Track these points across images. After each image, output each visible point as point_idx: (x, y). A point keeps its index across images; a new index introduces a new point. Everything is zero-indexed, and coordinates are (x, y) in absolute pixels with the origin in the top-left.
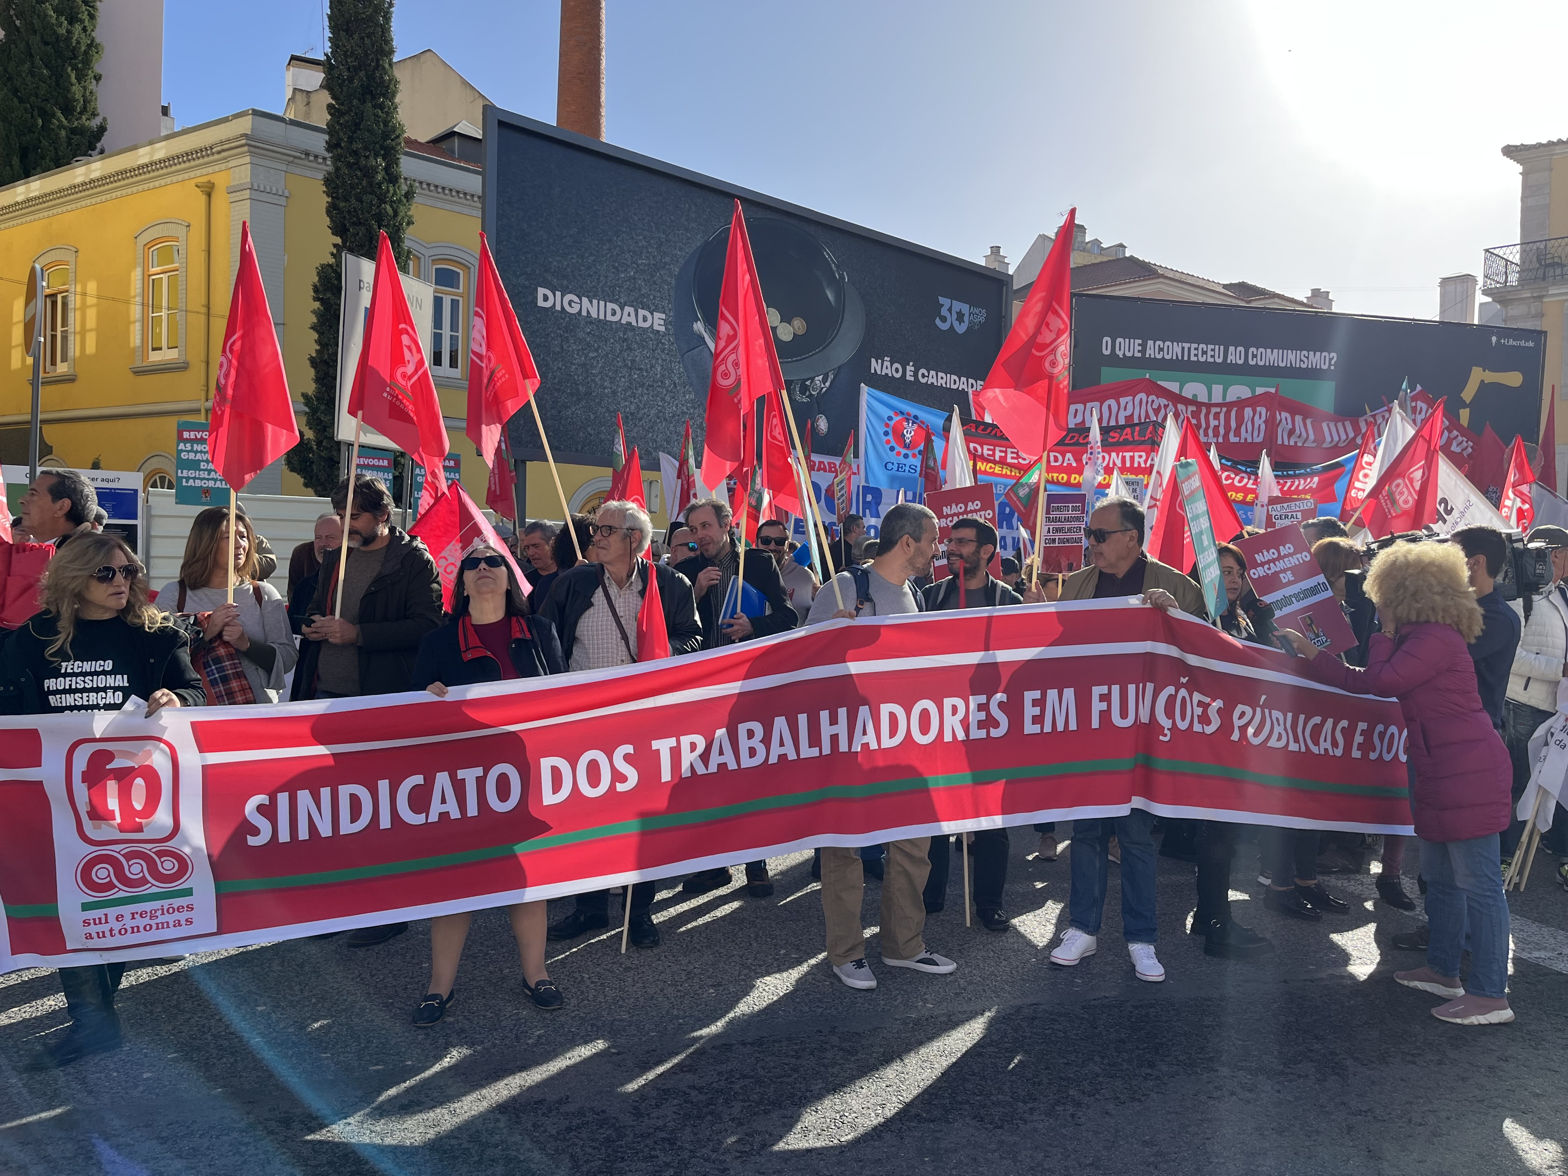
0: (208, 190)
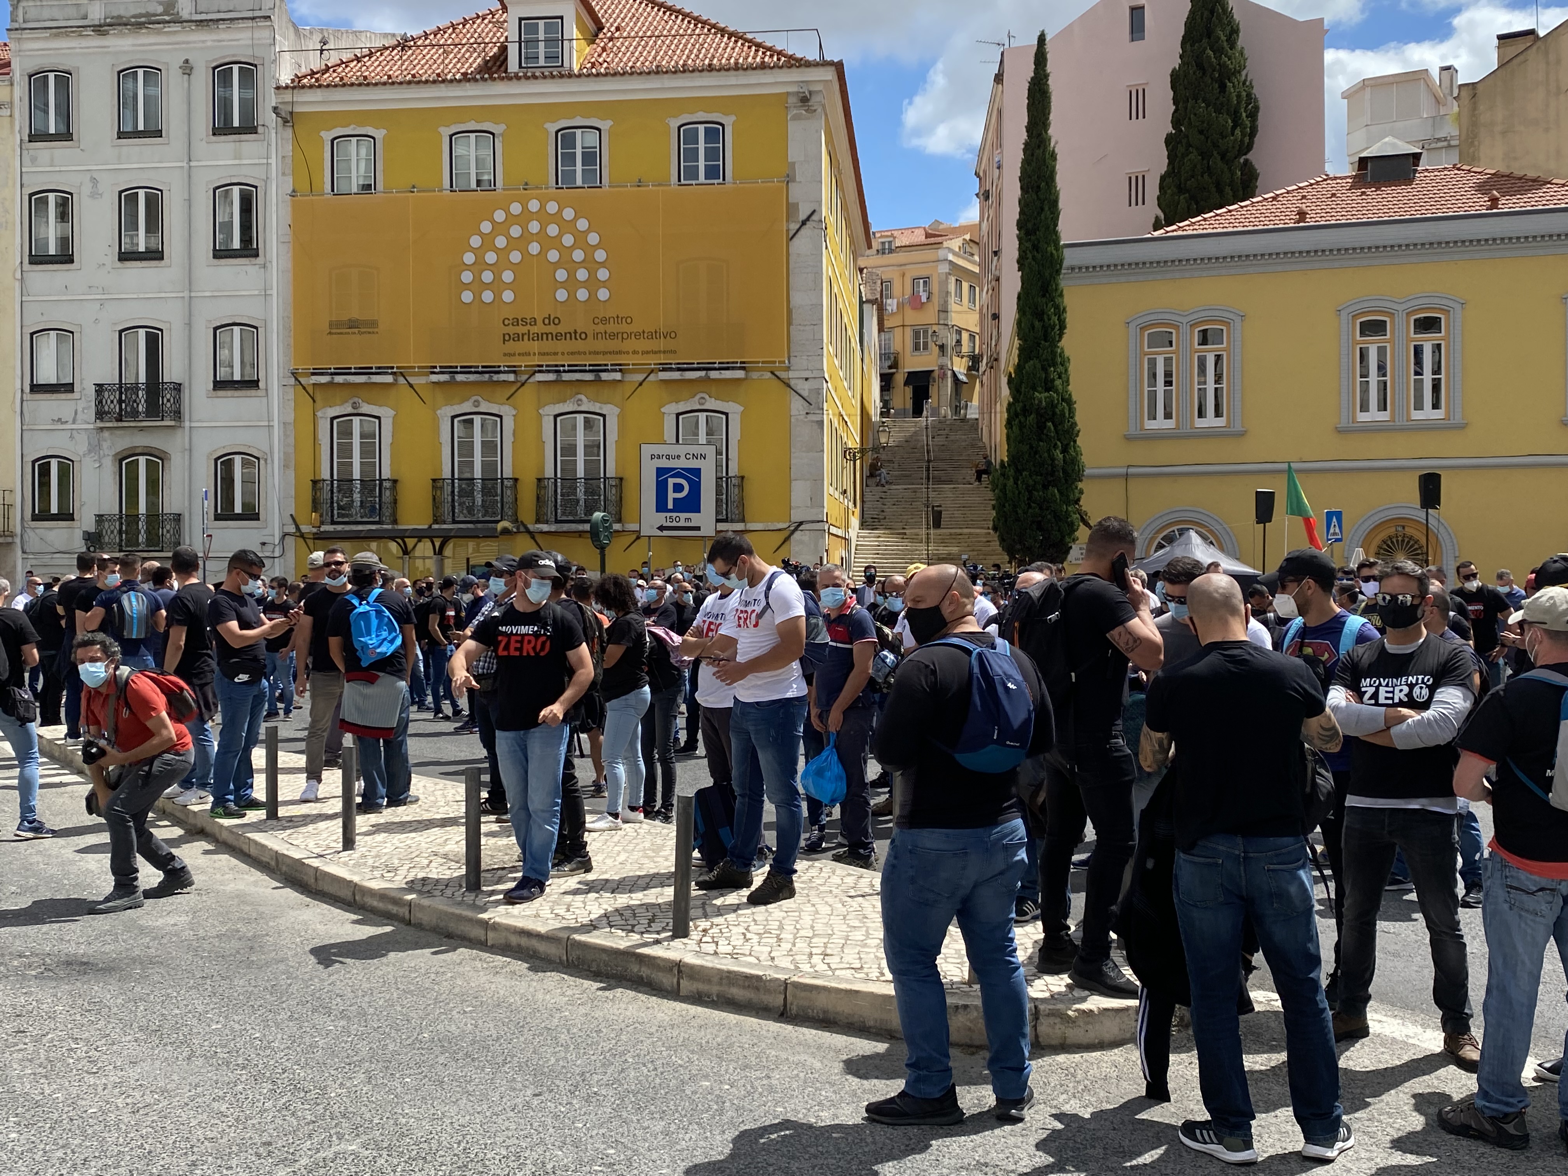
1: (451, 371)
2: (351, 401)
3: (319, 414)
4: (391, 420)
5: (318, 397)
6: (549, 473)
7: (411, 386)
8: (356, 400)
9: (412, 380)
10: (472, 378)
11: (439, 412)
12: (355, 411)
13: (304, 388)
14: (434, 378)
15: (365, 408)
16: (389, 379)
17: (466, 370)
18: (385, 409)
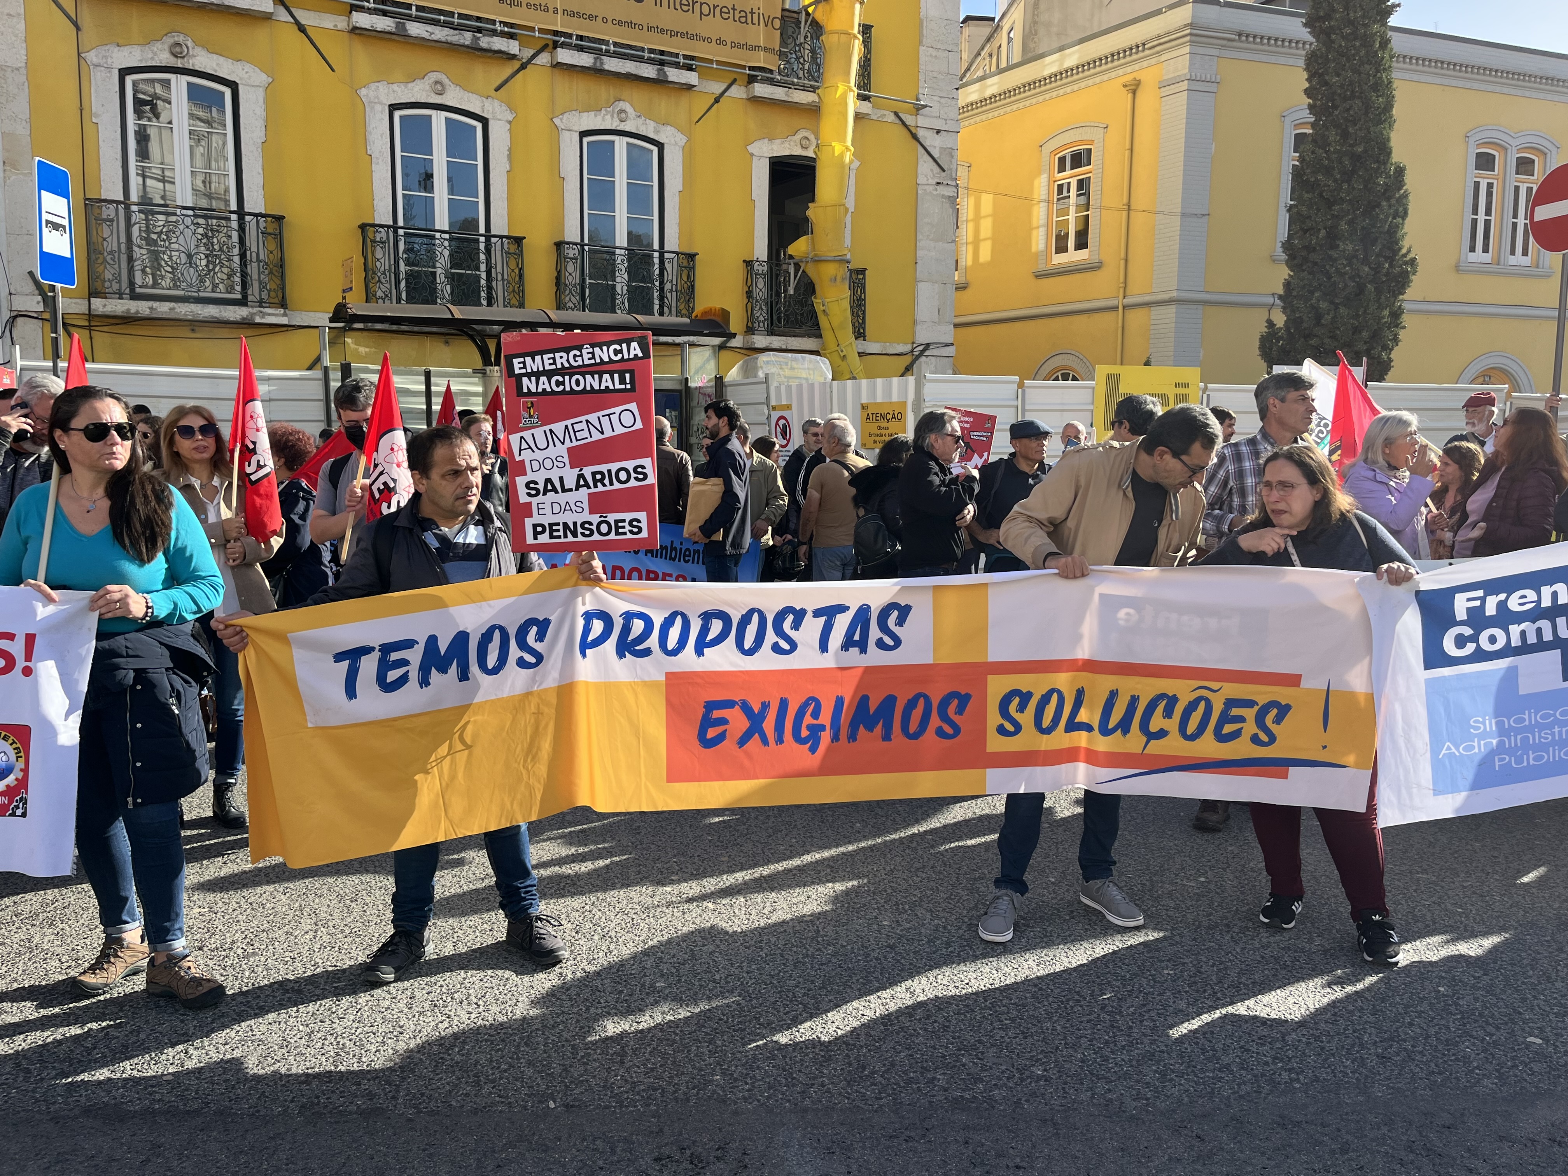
0: (1134, 88)
1: (398, 12)
2: (169, 40)
3: (88, 56)
4: (261, 92)
5: (86, 20)
6: (572, 234)
7: (302, 29)
8: (182, 40)
9: (304, 17)
10: (440, 34)
11: (363, 92)
12: (179, 64)
14: (362, 19)
15: (202, 61)
16: (263, 4)
17: (428, 16)
18: (248, 67)
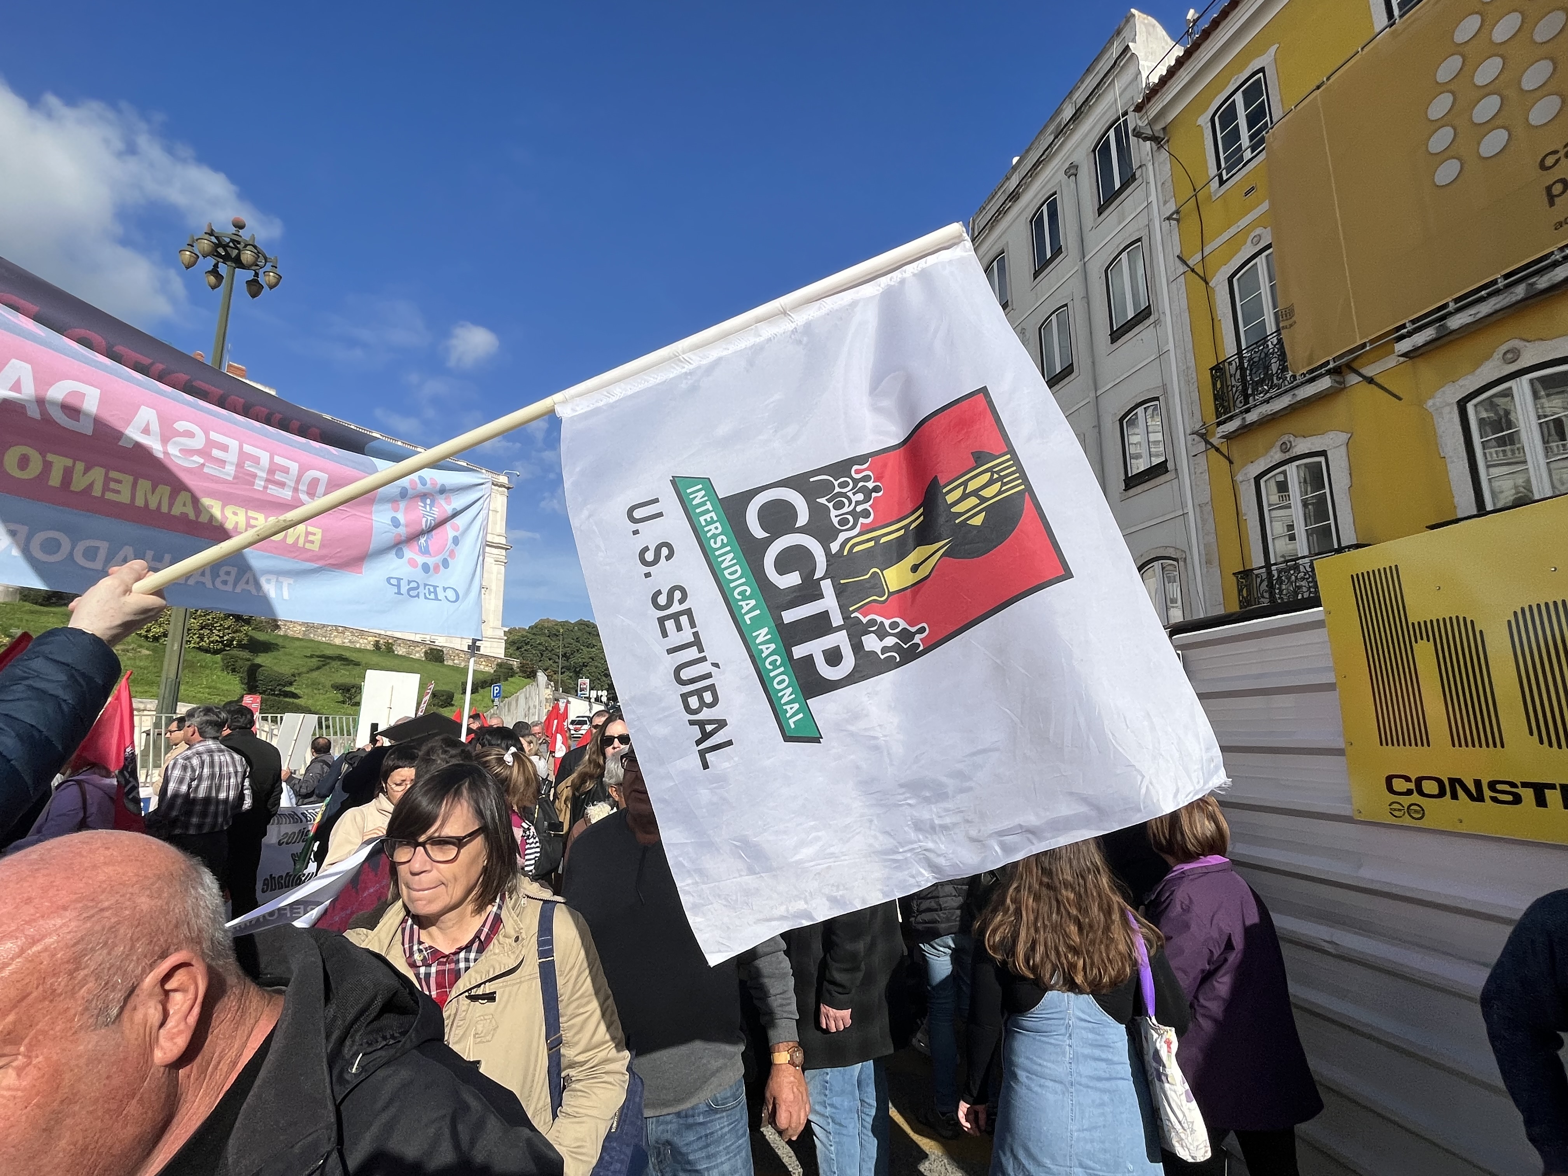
1: (1440, 315)
2: (1278, 443)
3: (1239, 478)
4: (1343, 449)
5: (1235, 457)
7: (1370, 381)
8: (1285, 438)
9: (1368, 371)
10: (1484, 309)
11: (1430, 406)
12: (1287, 456)
13: (1217, 450)
14: (1405, 346)
15: (1302, 446)
16: (1325, 383)
17: (1465, 302)
18: (1332, 435)
